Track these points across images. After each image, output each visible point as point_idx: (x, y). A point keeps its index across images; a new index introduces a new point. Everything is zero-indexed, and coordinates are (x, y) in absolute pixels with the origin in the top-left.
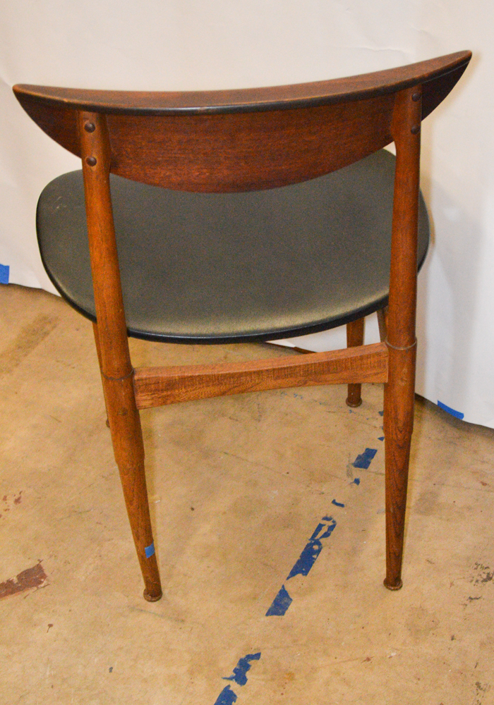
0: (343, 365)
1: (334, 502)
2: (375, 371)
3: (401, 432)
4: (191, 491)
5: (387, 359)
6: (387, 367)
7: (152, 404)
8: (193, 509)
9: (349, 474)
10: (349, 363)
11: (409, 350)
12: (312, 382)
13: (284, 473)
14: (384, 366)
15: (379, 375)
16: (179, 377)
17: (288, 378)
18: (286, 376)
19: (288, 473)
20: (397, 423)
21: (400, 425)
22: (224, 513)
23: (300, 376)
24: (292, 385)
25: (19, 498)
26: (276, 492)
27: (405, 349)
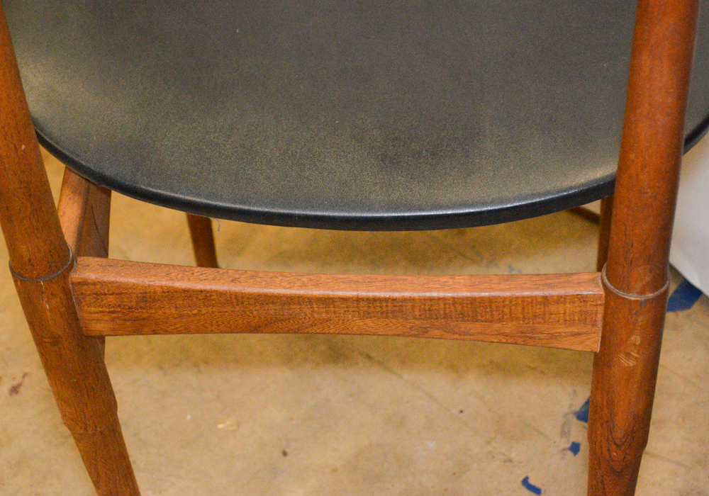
0: (506, 310)
1: (525, 482)
2: (574, 329)
3: (618, 446)
4: (292, 419)
5: (601, 310)
6: (600, 324)
7: (114, 330)
8: (285, 454)
9: (564, 433)
10: (520, 309)
11: (647, 301)
12: (438, 332)
13: (455, 411)
14: (594, 324)
15: (582, 338)
16: (162, 287)
17: (387, 317)
18: (384, 314)
19: (461, 412)
20: (611, 430)
21: (619, 434)
22: (335, 470)
23: (415, 318)
24: (396, 332)
25: (20, 385)
26: (431, 444)
27: (641, 298)
